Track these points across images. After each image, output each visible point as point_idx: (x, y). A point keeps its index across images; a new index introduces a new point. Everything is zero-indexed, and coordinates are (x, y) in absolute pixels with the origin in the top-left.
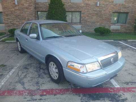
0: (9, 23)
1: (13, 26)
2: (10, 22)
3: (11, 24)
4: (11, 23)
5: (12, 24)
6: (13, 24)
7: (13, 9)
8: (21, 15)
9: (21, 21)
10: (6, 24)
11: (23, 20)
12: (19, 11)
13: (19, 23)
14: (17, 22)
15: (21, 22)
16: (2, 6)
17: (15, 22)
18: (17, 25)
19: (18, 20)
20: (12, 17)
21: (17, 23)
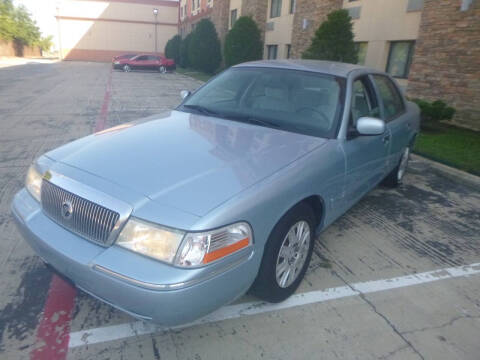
0: (422, 78)
1: (428, 91)
2: (427, 75)
3: (427, 82)
4: (428, 78)
5: (428, 85)
6: (431, 83)
7: (450, 30)
8: (469, 53)
9: (459, 77)
10: (414, 83)
11: (468, 72)
12: (468, 37)
13: (452, 85)
14: (445, 79)
15: (457, 80)
16: (422, 20)
17: (438, 79)
18: (442, 90)
19: (453, 71)
20: (437, 60)
21: (445, 82)
